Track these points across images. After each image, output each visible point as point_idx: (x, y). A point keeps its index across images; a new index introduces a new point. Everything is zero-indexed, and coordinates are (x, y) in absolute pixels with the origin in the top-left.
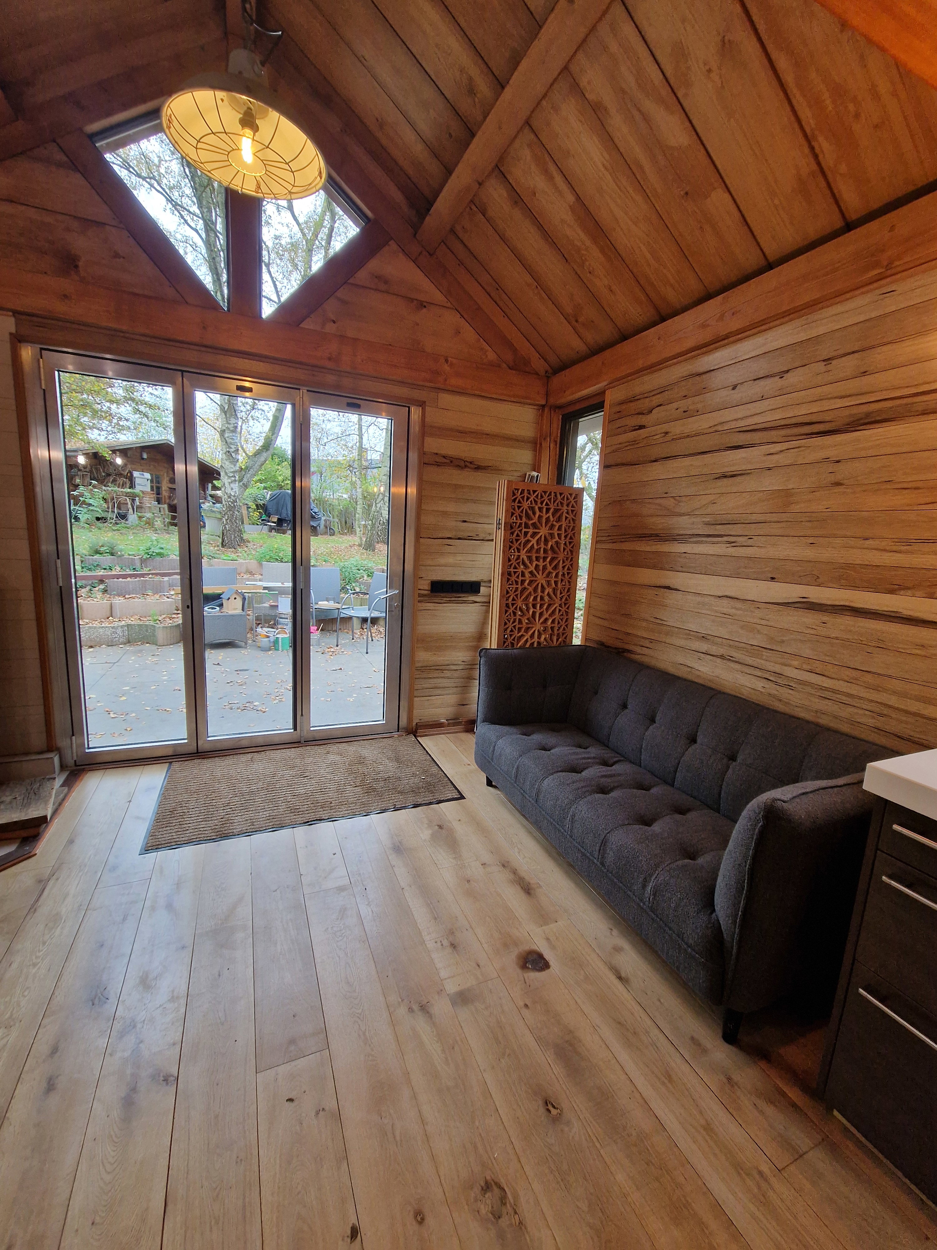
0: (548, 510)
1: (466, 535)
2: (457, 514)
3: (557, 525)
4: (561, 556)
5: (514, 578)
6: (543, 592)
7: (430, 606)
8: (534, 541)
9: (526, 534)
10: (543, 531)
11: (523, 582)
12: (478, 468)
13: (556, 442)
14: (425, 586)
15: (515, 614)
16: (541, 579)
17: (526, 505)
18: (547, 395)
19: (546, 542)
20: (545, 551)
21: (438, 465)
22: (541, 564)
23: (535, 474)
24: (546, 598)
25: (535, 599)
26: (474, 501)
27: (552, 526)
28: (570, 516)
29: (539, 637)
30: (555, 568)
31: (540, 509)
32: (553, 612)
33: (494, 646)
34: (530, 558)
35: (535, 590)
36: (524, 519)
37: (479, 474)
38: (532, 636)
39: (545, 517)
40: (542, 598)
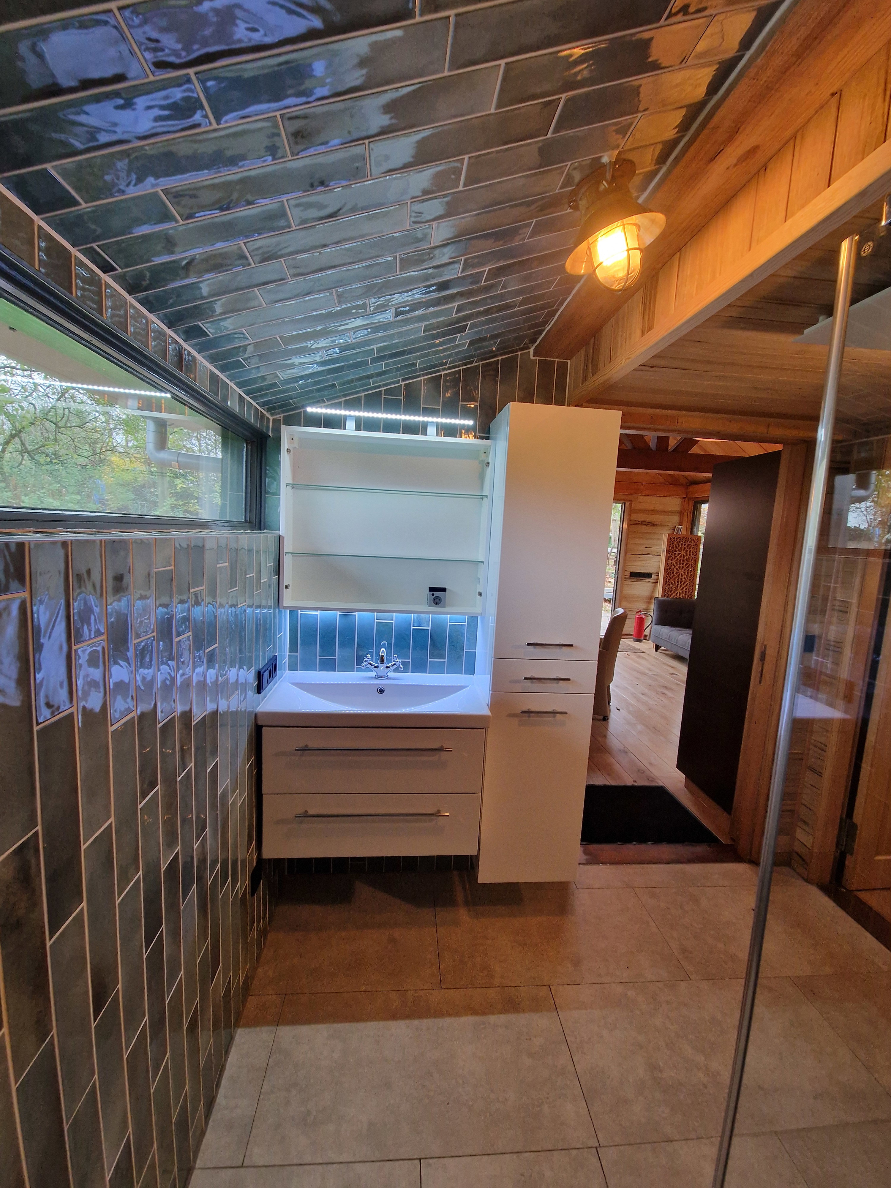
0: (685, 545)
1: (647, 553)
2: (643, 544)
3: (689, 550)
4: (690, 563)
5: (669, 571)
6: (682, 576)
7: (629, 582)
8: (678, 557)
9: (675, 554)
10: (683, 553)
11: (673, 572)
12: (654, 525)
13: (691, 512)
14: (627, 574)
15: (669, 585)
16: (681, 571)
17: (675, 543)
18: (687, 494)
19: (684, 557)
20: (683, 561)
21: (636, 524)
22: (681, 566)
23: (680, 527)
24: (684, 580)
25: (678, 579)
26: (651, 539)
27: (687, 551)
28: (695, 547)
29: (680, 595)
30: (688, 567)
31: (682, 544)
32: (687, 585)
33: (660, 596)
34: (676, 563)
35: (679, 576)
36: (675, 548)
37: (654, 527)
38: (676, 595)
39: (683, 547)
40: (681, 579)
